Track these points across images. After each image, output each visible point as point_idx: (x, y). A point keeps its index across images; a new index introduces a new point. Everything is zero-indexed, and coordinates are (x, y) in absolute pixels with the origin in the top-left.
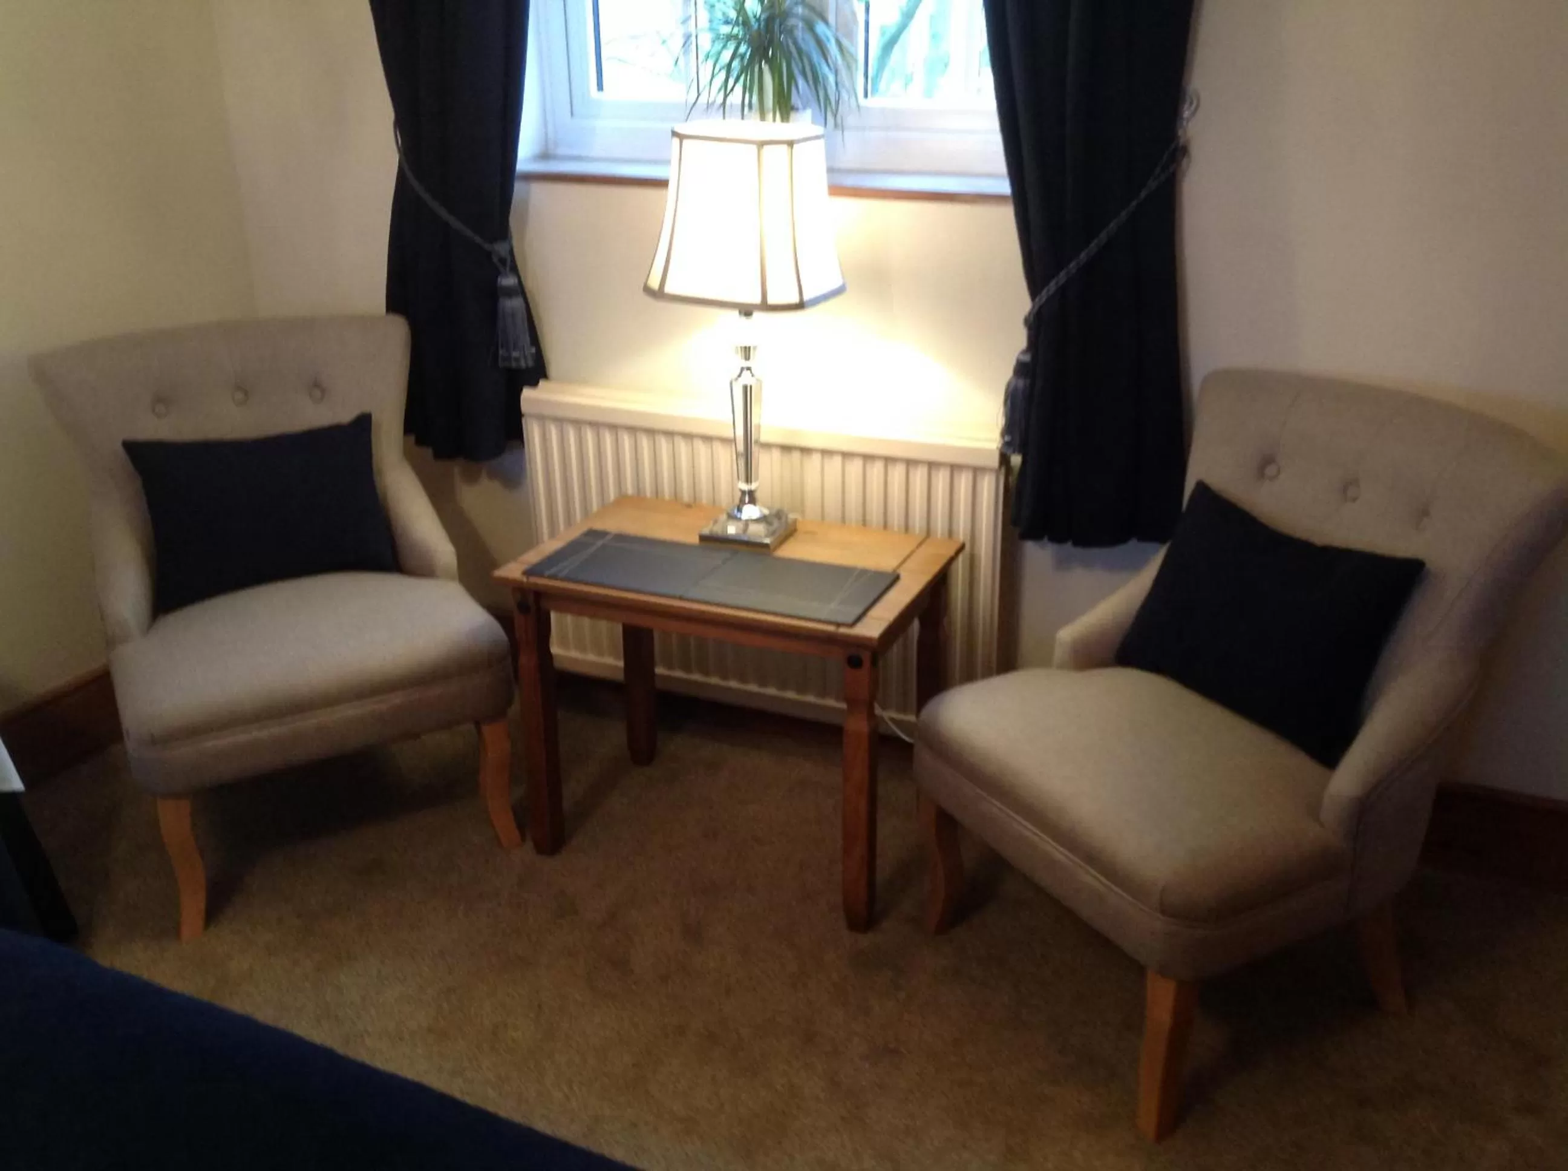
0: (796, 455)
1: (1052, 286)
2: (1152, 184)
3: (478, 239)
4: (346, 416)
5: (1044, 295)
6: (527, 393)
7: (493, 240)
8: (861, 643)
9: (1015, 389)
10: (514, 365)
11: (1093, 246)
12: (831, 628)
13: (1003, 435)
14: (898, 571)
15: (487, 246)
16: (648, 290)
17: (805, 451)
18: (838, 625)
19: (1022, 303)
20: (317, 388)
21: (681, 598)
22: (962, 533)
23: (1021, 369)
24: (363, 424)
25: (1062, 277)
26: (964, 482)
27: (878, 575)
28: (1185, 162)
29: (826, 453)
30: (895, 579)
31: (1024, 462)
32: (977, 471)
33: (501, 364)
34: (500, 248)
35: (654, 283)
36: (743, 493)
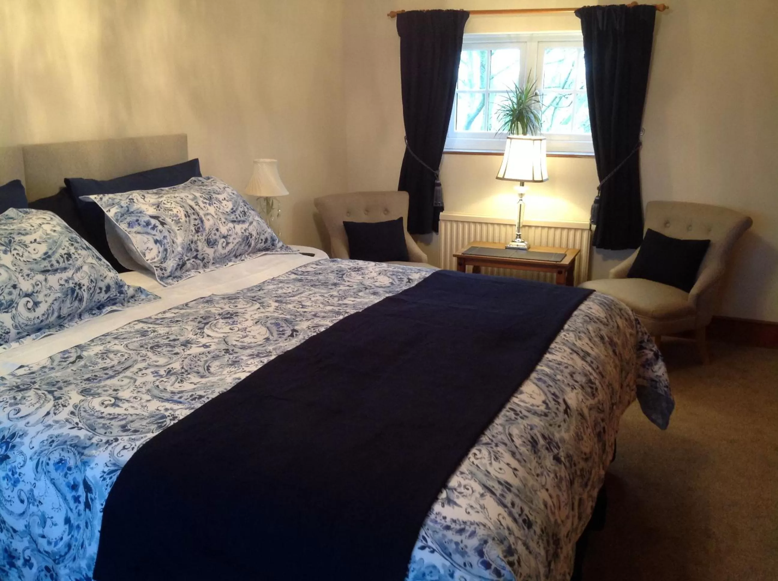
0: (527, 228)
1: (607, 178)
2: (633, 152)
3: (432, 170)
4: (396, 218)
5: (604, 181)
6: (441, 213)
7: (435, 170)
8: (563, 266)
9: (595, 207)
10: (438, 205)
11: (618, 167)
12: (555, 263)
13: (591, 220)
14: (566, 253)
15: (434, 172)
16: (497, 178)
17: (530, 227)
18: (557, 262)
19: (597, 183)
20: (386, 211)
21: (509, 258)
22: (577, 247)
23: (596, 201)
24: (401, 219)
25: (609, 176)
26: (578, 233)
27: (561, 254)
28: (641, 147)
29: (537, 227)
30: (565, 255)
31: (597, 228)
32: (583, 230)
33: (434, 205)
34: (436, 172)
35: (500, 175)
36: (517, 235)
